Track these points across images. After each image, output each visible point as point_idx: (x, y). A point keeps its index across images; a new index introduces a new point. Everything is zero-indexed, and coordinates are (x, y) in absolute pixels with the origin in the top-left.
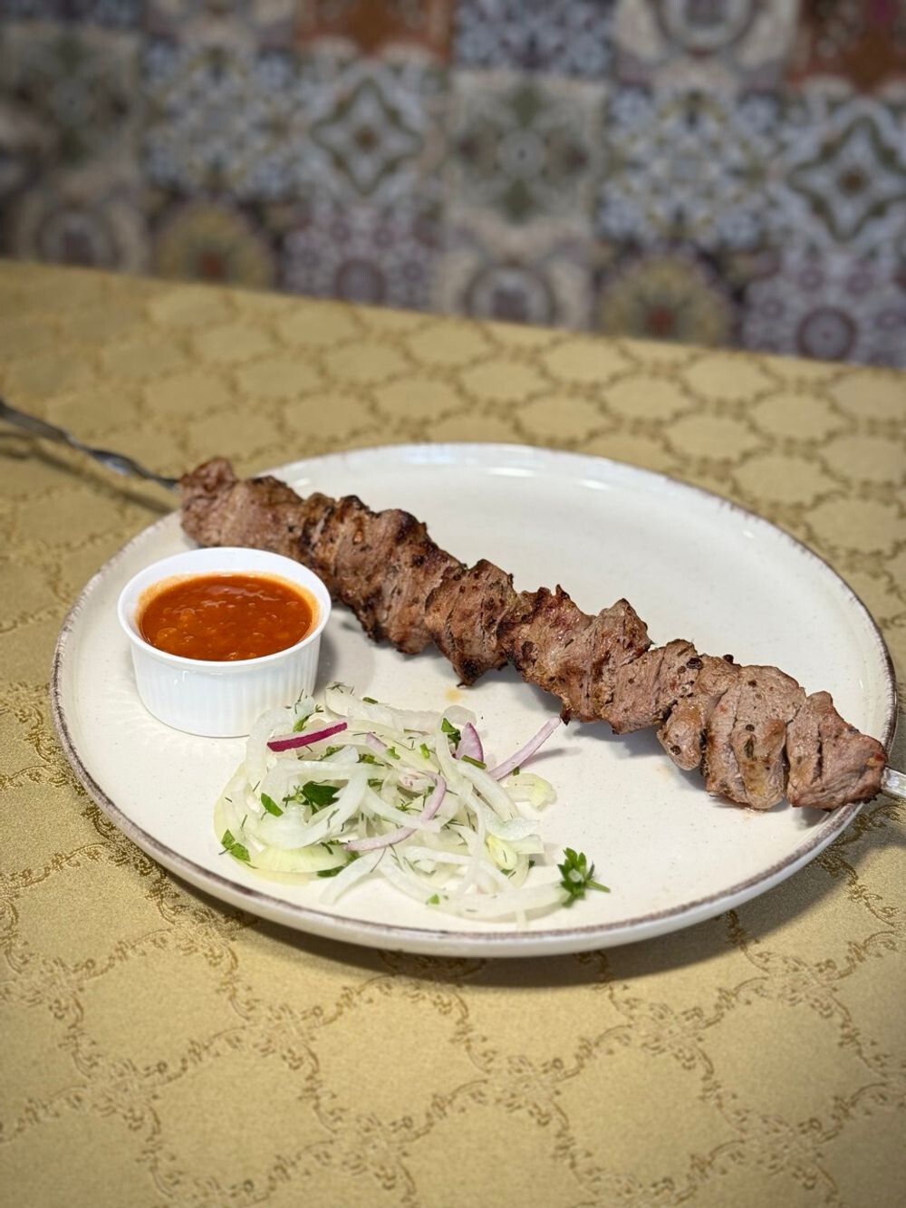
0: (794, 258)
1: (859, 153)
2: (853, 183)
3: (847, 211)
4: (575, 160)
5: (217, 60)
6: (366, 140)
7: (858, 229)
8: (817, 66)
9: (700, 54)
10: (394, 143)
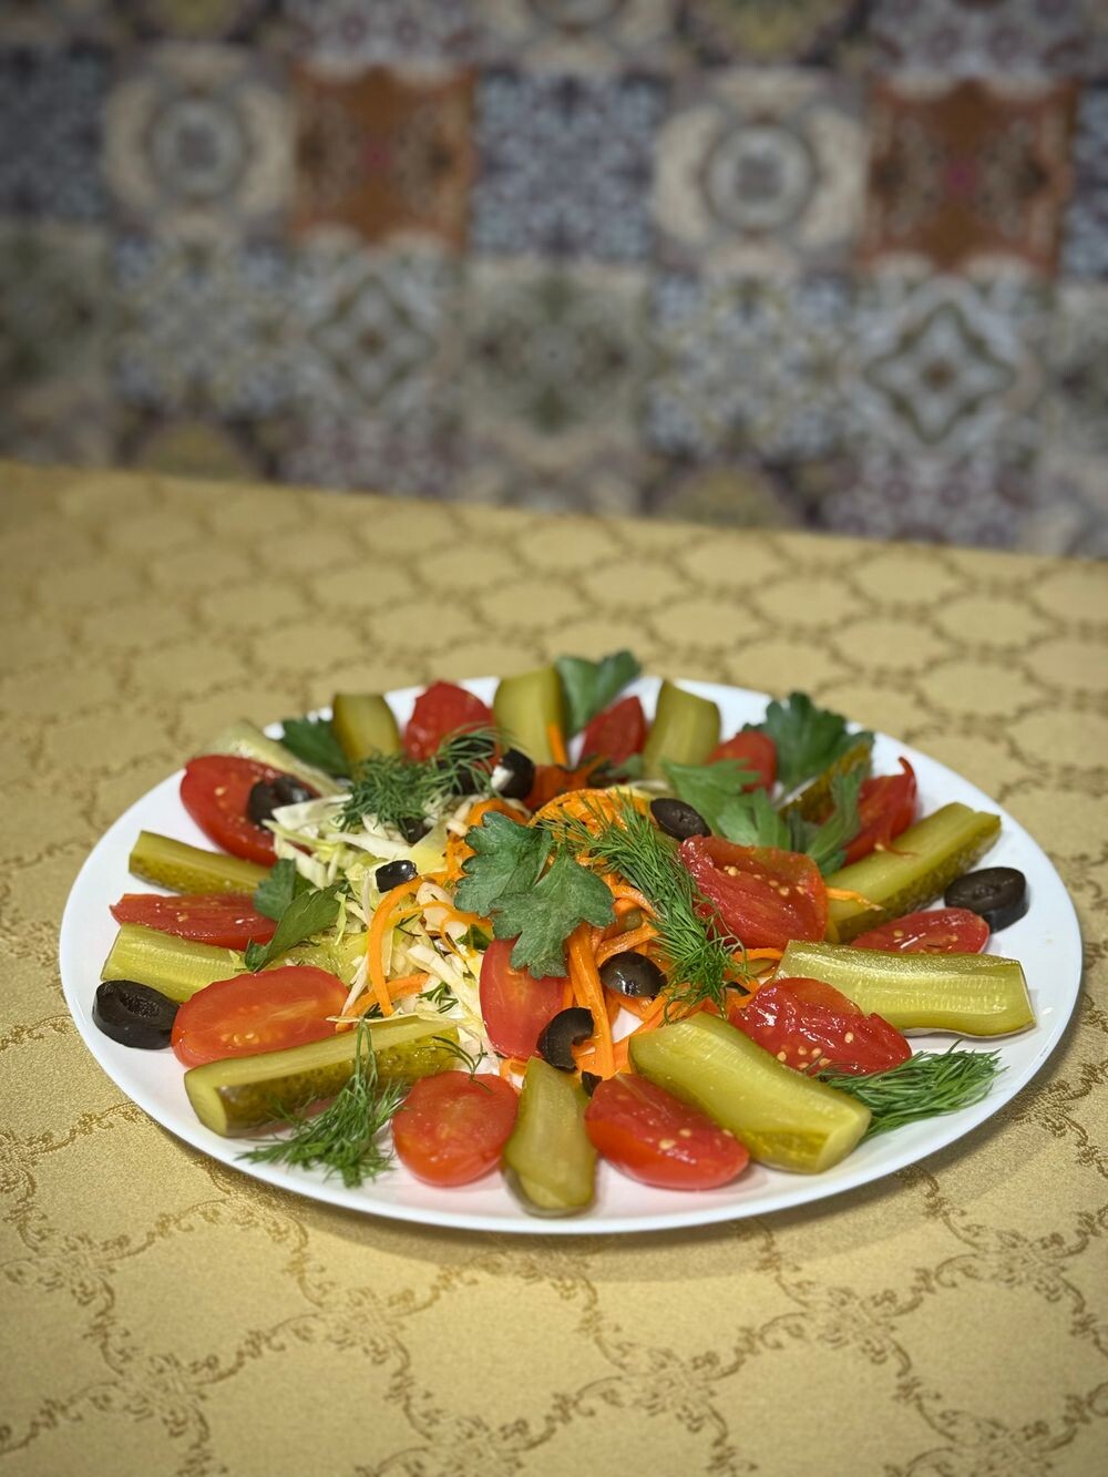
0: (875, 466)
1: (943, 341)
2: (938, 377)
3: (933, 410)
4: (614, 359)
5: (197, 257)
6: (371, 343)
7: (947, 430)
8: (889, 243)
9: (754, 235)
10: (403, 346)
